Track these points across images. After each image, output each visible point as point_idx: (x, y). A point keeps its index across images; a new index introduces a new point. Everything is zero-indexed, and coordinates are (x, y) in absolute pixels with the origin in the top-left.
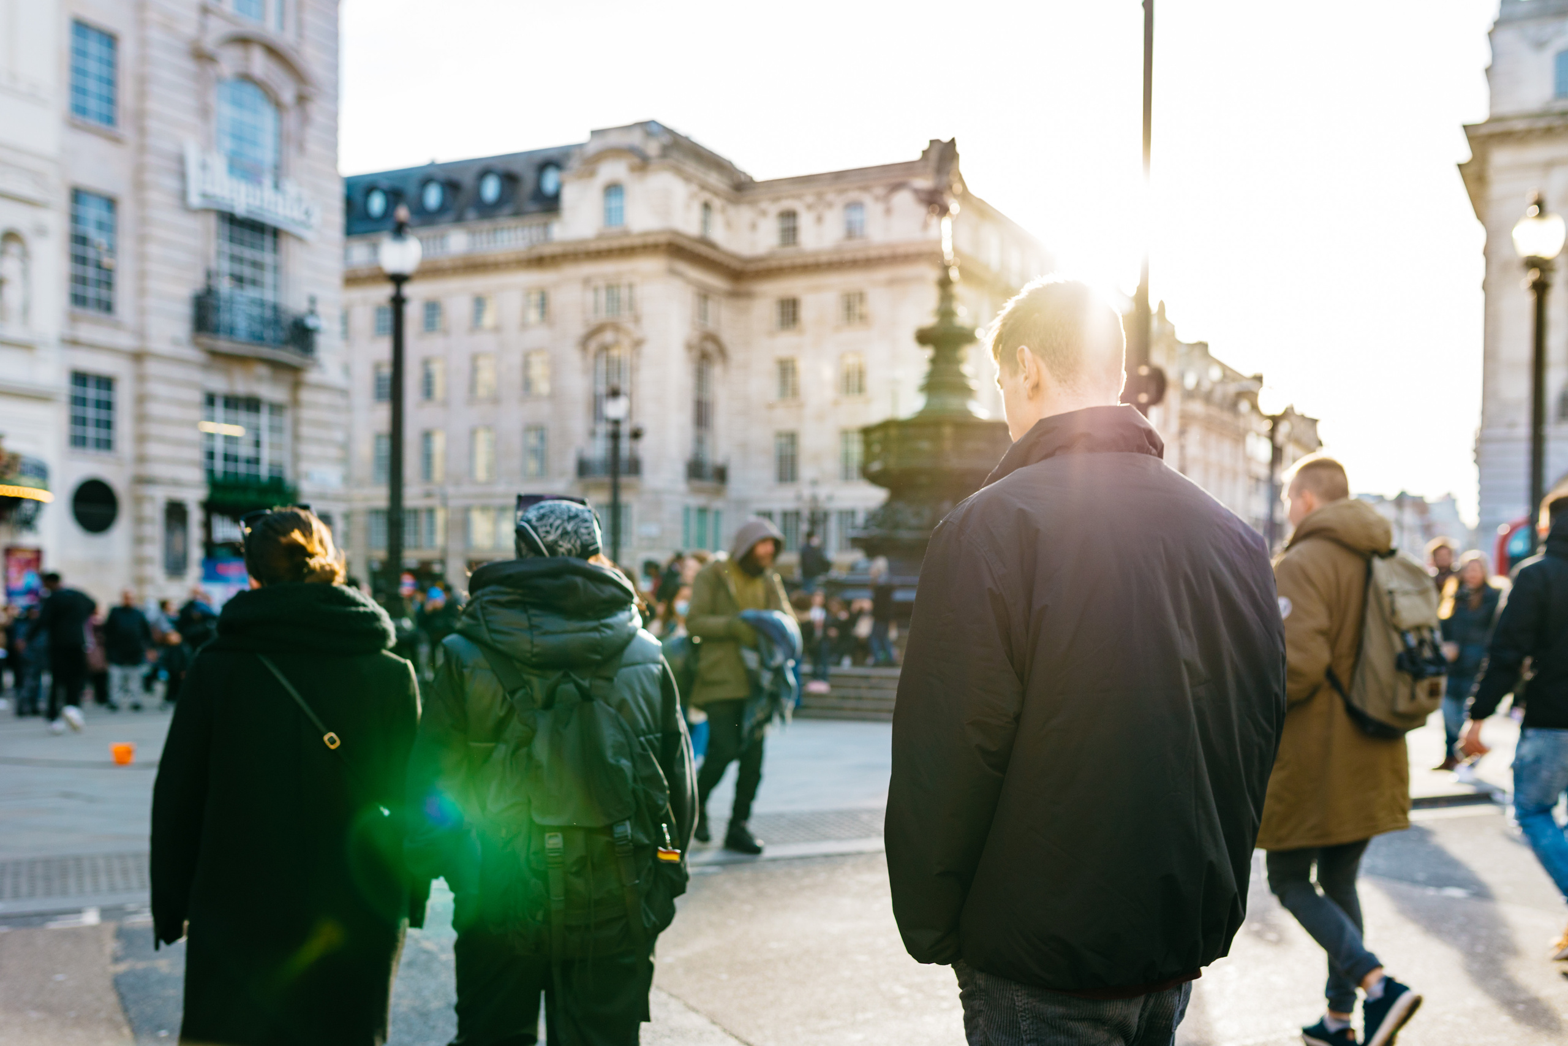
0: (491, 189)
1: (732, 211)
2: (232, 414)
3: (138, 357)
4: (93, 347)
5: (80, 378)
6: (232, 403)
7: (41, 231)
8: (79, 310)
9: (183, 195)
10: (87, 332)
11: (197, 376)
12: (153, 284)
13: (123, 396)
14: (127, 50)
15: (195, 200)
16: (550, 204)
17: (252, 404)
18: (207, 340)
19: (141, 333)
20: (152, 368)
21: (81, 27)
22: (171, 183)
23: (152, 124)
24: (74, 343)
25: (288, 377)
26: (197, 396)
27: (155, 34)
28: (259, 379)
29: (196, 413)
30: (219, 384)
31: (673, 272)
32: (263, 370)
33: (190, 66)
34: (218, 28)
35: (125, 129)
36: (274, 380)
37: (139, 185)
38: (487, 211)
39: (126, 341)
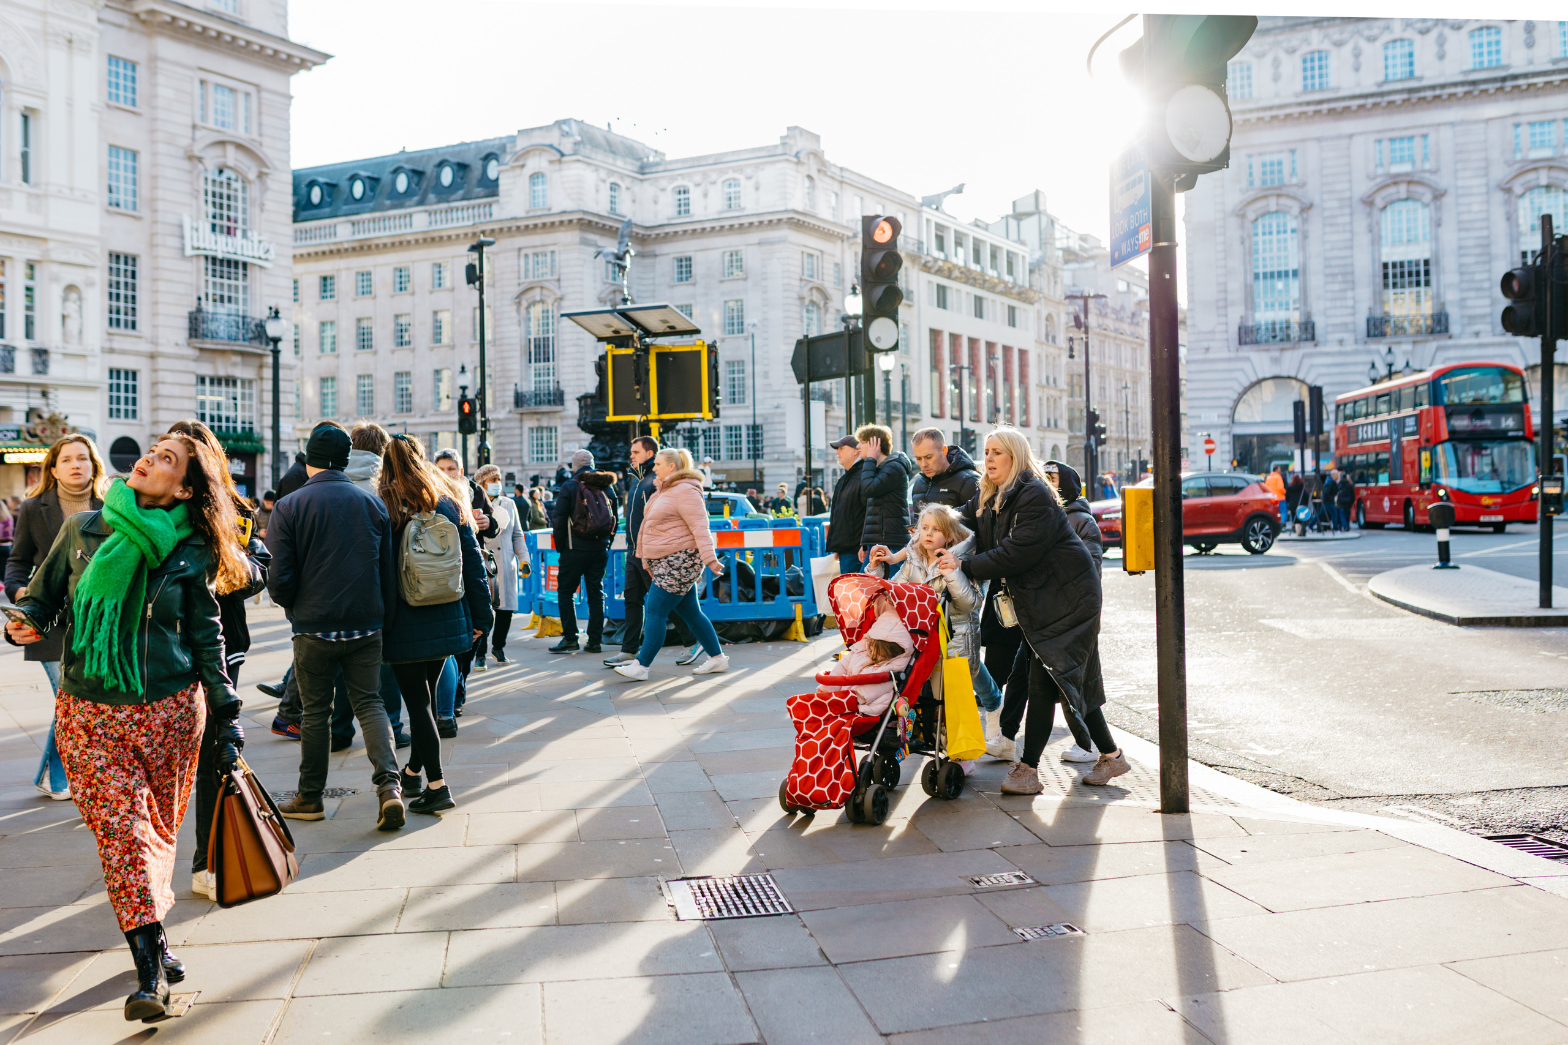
0: (447, 176)
1: (637, 188)
2: (216, 388)
3: (152, 356)
4: (123, 352)
5: (114, 373)
6: (216, 381)
7: (90, 284)
8: (114, 330)
9: (183, 249)
10: (119, 343)
11: (192, 366)
12: (162, 309)
13: (143, 382)
14: (144, 159)
15: (189, 252)
16: (491, 188)
17: (231, 381)
18: (197, 343)
19: (154, 343)
20: (161, 363)
21: (114, 149)
22: (174, 242)
23: (160, 206)
24: (112, 351)
25: (256, 361)
26: (193, 379)
27: (162, 148)
28: (234, 365)
29: (192, 391)
30: (207, 370)
31: (584, 242)
32: (237, 359)
33: (186, 165)
34: (205, 137)
35: (144, 212)
36: (244, 364)
37: (153, 246)
38: (444, 194)
39: (145, 347)
